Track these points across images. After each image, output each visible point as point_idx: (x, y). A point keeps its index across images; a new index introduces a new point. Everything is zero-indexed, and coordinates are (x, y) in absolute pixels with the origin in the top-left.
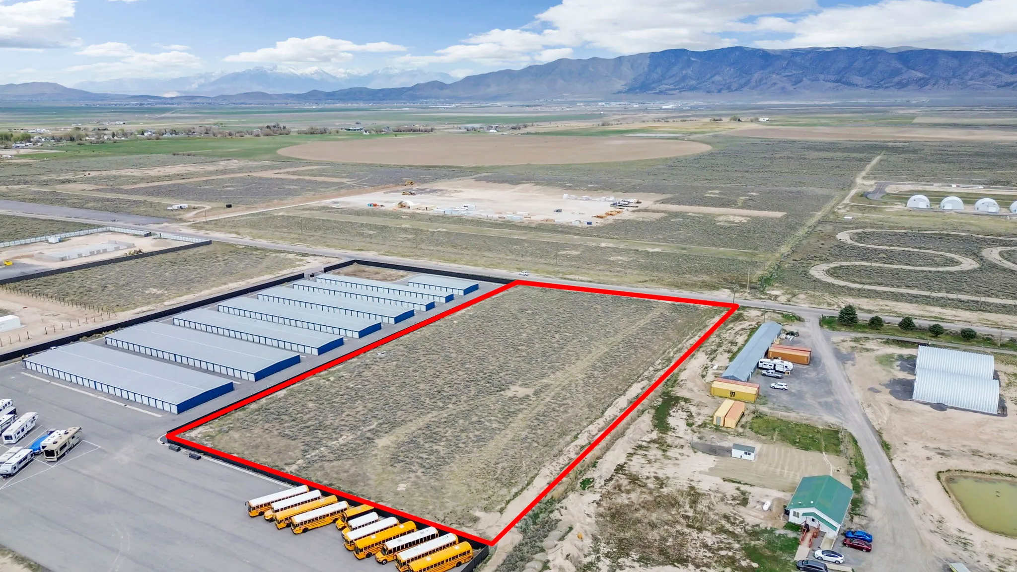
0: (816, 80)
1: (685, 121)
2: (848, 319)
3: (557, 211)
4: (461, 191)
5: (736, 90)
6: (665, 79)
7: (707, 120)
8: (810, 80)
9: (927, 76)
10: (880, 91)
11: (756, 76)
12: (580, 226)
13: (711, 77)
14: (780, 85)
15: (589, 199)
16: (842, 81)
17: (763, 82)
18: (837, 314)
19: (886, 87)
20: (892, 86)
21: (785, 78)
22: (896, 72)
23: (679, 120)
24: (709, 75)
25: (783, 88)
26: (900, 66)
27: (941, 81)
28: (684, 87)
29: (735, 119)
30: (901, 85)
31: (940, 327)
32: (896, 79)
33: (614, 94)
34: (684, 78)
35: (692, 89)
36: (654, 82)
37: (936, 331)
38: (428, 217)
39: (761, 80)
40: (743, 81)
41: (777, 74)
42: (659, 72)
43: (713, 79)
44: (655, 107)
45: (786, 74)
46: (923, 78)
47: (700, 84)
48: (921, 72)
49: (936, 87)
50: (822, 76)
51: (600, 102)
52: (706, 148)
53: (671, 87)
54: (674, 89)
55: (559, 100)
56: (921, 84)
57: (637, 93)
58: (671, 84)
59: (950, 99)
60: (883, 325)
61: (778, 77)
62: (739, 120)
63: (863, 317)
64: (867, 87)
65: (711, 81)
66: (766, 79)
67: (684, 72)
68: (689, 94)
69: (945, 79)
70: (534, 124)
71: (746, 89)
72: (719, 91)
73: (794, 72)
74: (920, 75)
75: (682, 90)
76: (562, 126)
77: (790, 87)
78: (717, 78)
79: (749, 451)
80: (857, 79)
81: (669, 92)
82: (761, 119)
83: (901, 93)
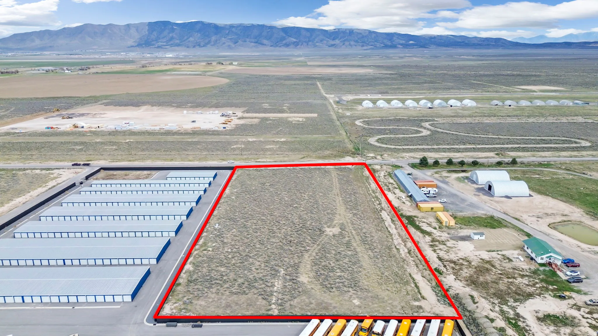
0: (245, 41)
1: (191, 64)
2: (423, 163)
3: (193, 122)
4: (104, 114)
5: (204, 46)
6: (160, 39)
7: (204, 64)
8: (242, 41)
9: (298, 41)
10: (278, 48)
11: (214, 38)
12: (219, 129)
13: (187, 39)
14: (227, 44)
15: (201, 113)
16: (258, 42)
17: (218, 42)
18: (418, 161)
19: (280, 46)
20: (282, 46)
21: (229, 40)
22: (283, 39)
23: (187, 63)
24: (186, 38)
25: (229, 46)
26: (285, 35)
27: (304, 43)
28: (171, 44)
29: (219, 63)
30: (287, 45)
31: (477, 161)
32: (284, 42)
33: (128, 47)
34: (172, 38)
35: (178, 45)
36: (153, 41)
37: (475, 164)
38: (109, 133)
39: (216, 41)
40: (207, 41)
41: (225, 38)
42: (155, 35)
43: (189, 40)
44: (161, 56)
45: (230, 38)
46: (296, 42)
47: (182, 42)
48: (294, 38)
49: (302, 46)
50: (248, 40)
51: (122, 52)
52: (225, 81)
53: (164, 44)
54: (167, 45)
55: (91, 51)
56: (296, 44)
57: (144, 47)
58: (164, 42)
59: (309, 52)
60: (439, 164)
61: (225, 39)
62: (222, 64)
63: (430, 161)
64: (271, 46)
65: (187, 41)
66: (219, 40)
67: (171, 35)
68: (176, 48)
69: (305, 42)
70: (95, 66)
71: (208, 46)
72: (194, 47)
73: (233, 37)
74: (295, 40)
75: (172, 45)
76: (107, 68)
77: (233, 46)
78: (191, 39)
79: (482, 234)
80: (265, 42)
81: (164, 47)
82: (234, 63)
83: (286, 49)
